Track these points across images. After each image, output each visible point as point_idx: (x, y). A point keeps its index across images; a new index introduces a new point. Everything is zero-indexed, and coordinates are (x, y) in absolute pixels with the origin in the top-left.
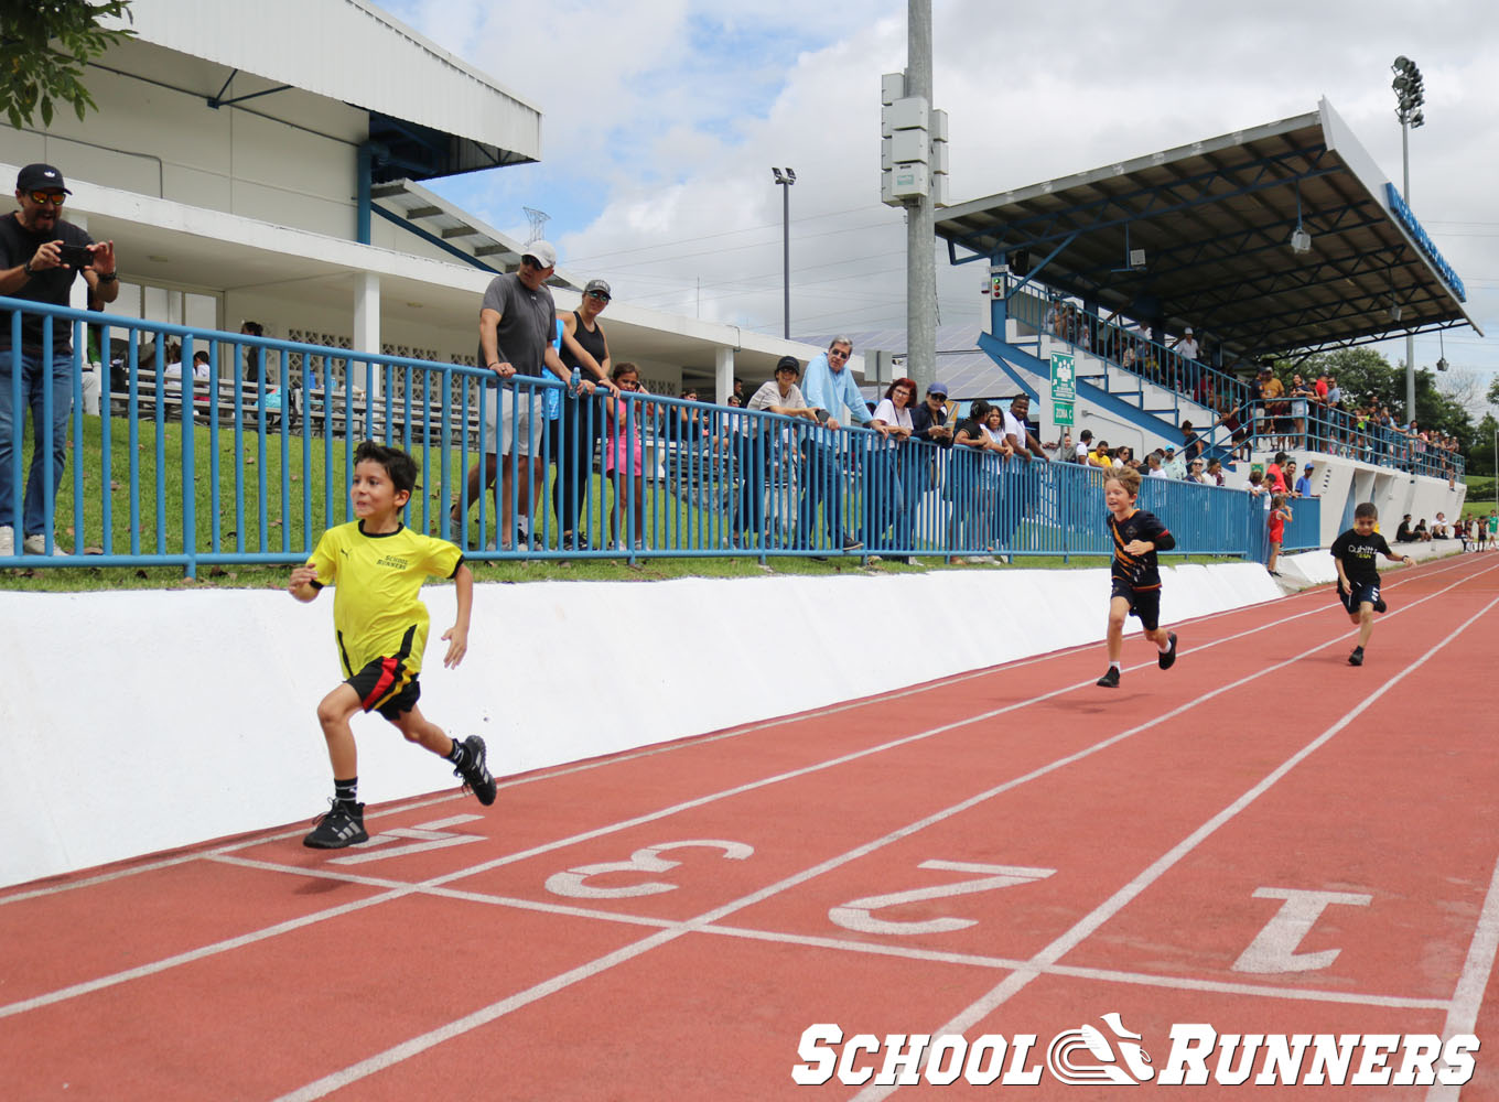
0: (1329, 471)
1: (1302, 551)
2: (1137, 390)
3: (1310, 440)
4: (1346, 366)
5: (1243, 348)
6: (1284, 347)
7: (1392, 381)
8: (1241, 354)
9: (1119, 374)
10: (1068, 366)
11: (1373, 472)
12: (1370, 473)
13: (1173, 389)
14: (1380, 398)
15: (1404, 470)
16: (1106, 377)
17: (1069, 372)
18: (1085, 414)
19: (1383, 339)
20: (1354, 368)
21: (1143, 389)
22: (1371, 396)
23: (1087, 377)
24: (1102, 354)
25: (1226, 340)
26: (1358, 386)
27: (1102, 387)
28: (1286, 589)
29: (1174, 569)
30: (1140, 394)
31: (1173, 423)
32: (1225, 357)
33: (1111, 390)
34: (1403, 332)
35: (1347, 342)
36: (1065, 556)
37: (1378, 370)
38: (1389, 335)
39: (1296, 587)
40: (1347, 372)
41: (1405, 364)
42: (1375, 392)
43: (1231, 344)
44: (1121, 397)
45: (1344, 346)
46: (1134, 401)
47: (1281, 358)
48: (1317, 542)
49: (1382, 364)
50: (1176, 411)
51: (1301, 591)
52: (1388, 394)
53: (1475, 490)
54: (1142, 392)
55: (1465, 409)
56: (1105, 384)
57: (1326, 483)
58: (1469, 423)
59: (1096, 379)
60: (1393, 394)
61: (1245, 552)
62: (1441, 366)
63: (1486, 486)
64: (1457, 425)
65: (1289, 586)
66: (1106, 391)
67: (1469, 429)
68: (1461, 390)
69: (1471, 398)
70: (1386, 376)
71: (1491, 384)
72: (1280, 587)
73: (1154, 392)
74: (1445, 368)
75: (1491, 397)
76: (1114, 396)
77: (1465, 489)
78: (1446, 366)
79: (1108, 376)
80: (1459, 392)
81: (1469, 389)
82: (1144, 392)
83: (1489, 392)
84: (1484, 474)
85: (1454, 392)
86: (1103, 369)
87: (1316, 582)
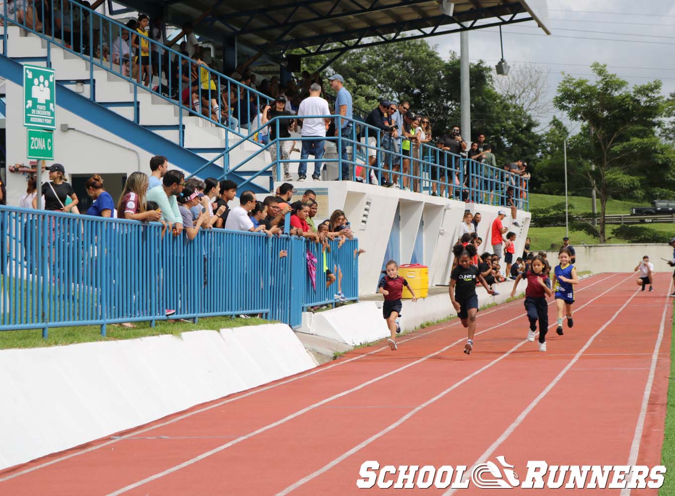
0: (368, 203)
1: (337, 305)
2: (131, 99)
4: (389, 57)
6: (312, 41)
7: (443, 77)
9: (109, 79)
10: (47, 83)
11: (420, 203)
12: (417, 203)
13: (177, 98)
14: (429, 97)
16: (92, 82)
17: (48, 90)
18: (65, 129)
20: (397, 61)
21: (138, 100)
22: (419, 95)
23: (68, 82)
24: (87, 52)
25: (242, 32)
26: (402, 80)
27: (87, 94)
28: (318, 354)
29: (180, 336)
30: (136, 105)
32: (242, 56)
33: (99, 99)
35: (390, 37)
36: (44, 329)
37: (426, 62)
39: (331, 354)
40: (389, 65)
41: (458, 55)
42: (423, 90)
44: (111, 109)
46: (127, 113)
48: (356, 292)
49: (431, 55)
50: (181, 128)
51: (335, 358)
52: (437, 92)
53: (539, 215)
54: (138, 103)
55: (528, 113)
56: (91, 92)
57: (364, 219)
58: (534, 130)
59: (79, 84)
60: (443, 93)
61: (268, 310)
62: (501, 68)
63: (555, 208)
64: (521, 132)
65: (320, 352)
66: (92, 100)
67: (533, 137)
68: (524, 89)
69: (535, 99)
70: (436, 70)
71: (559, 87)
72: (310, 350)
73: (153, 102)
74: (505, 71)
75: (559, 102)
76: (103, 106)
77: (530, 217)
78: (506, 68)
79: (94, 81)
80: (523, 92)
81: (534, 89)
82: (140, 104)
83: (557, 97)
84: (551, 193)
85: (517, 91)
86: (88, 72)
87: (354, 345)
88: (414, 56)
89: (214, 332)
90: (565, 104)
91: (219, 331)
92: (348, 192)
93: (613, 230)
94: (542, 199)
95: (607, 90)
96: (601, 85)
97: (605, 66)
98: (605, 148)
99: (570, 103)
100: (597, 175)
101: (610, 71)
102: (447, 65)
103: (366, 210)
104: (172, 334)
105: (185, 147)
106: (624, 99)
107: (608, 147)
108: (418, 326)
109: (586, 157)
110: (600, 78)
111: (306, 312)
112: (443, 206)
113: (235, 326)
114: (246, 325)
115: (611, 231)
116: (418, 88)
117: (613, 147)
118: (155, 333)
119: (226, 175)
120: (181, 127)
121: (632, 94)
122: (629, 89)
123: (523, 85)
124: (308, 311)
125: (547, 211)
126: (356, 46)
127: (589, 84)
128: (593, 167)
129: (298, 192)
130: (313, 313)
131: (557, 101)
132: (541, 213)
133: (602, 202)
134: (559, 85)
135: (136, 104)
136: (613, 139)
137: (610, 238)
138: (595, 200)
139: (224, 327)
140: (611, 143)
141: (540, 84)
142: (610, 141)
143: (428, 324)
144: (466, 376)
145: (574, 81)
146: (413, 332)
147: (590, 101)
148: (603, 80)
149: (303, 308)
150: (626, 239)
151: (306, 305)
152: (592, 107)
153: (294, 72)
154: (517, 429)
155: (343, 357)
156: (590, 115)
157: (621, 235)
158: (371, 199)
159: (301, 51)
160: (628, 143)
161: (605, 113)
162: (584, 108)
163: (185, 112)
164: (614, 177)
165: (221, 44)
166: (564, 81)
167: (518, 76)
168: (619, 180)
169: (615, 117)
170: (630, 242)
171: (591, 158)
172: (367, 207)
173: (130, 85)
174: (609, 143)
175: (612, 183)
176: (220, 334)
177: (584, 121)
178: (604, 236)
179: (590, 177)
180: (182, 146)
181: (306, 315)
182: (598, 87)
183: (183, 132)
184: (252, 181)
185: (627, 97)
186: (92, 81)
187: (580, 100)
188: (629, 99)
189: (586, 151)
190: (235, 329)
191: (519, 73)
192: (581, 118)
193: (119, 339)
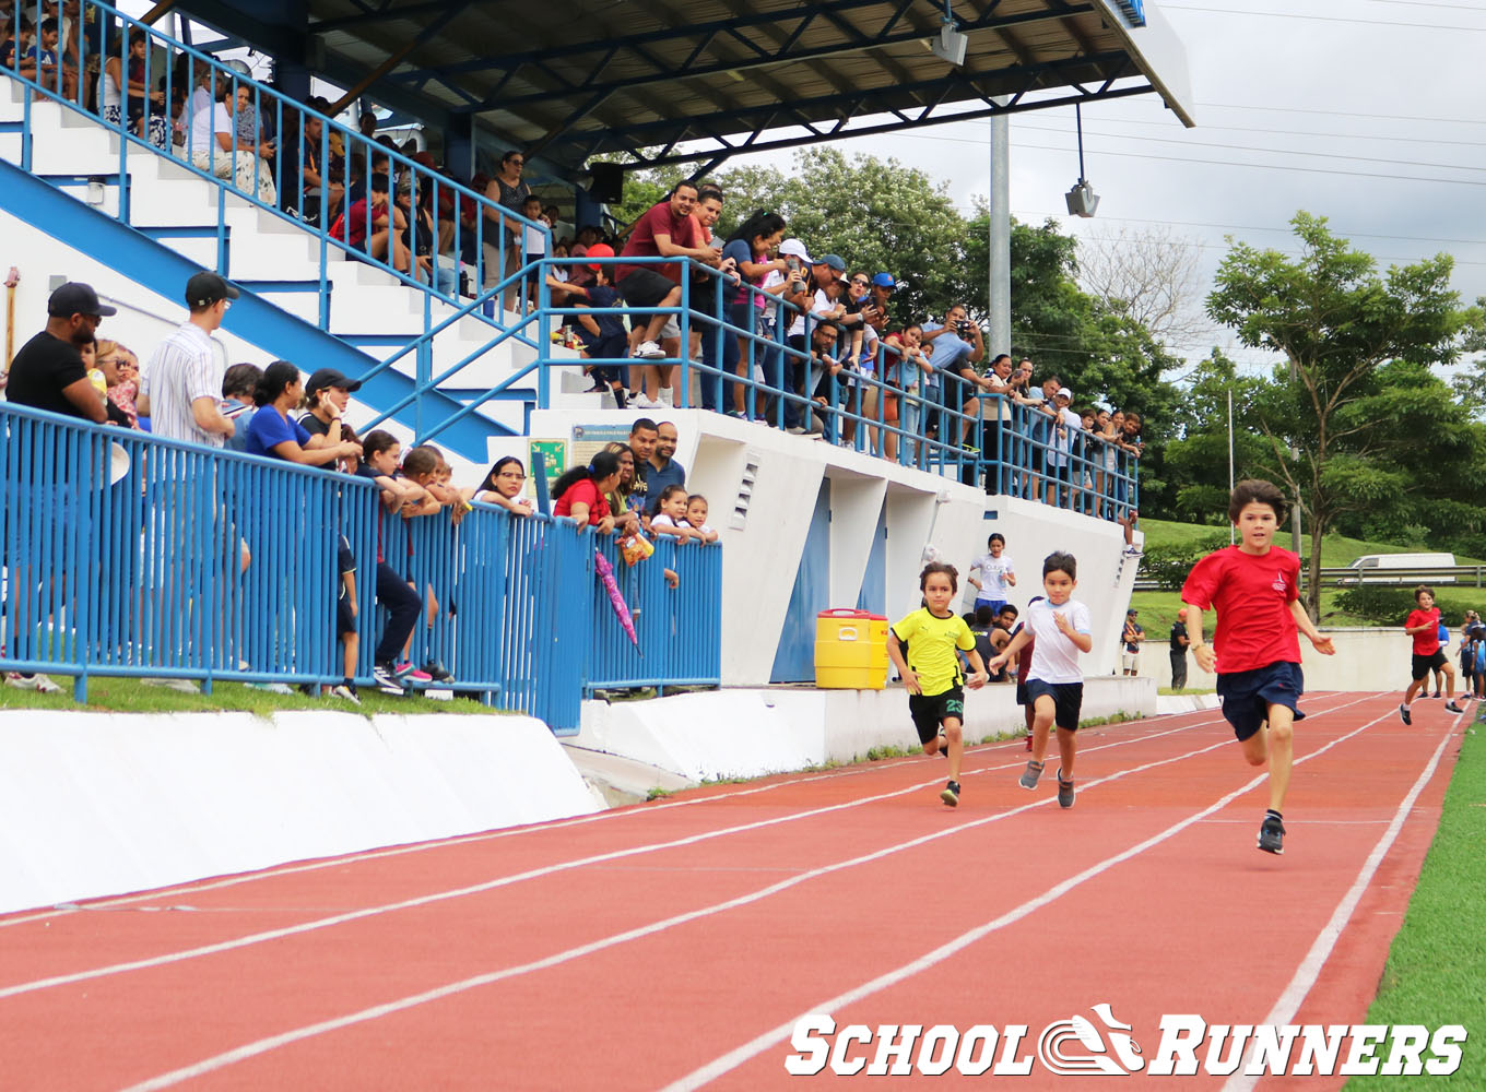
0: (750, 467)
1: (668, 691)
2: (214, 223)
3: (707, 381)
5: (538, 133)
6: (651, 135)
7: (962, 255)
8: (530, 148)
9: (162, 175)
11: (878, 480)
12: (868, 481)
15: (967, 477)
16: (123, 180)
19: (923, 121)
20: (858, 216)
21: (227, 223)
22: (905, 293)
23: (69, 179)
25: (487, 106)
27: (111, 207)
30: (222, 233)
31: (313, 319)
33: (137, 220)
34: (979, 104)
35: (825, 127)
38: (940, 110)
39: (642, 788)
40: (840, 226)
42: (915, 285)
43: (499, 117)
44: (165, 242)
45: (819, 137)
46: (203, 252)
47: (644, 164)
48: (715, 670)
49: (936, 206)
50: (322, 287)
51: (651, 799)
52: (948, 289)
53: (1169, 560)
54: (228, 229)
55: (1155, 339)
56: (120, 202)
57: (742, 503)
58: (1165, 376)
59: (94, 184)
60: (960, 293)
61: (497, 685)
62: (1077, 202)
63: (1206, 544)
64: (1136, 381)
65: (618, 786)
66: (122, 221)
67: (1166, 392)
68: (1144, 286)
69: (1170, 309)
70: (948, 239)
71: (1219, 271)
72: (593, 783)
73: (262, 228)
74: (1088, 207)
75: (1220, 307)
76: (146, 235)
77: (1142, 543)
78: (1089, 201)
79: (129, 176)
80: (1140, 293)
81: (1166, 287)
82: (232, 230)
83: (1214, 294)
84: (1201, 521)
85: (1128, 290)
86: (117, 158)
87: (702, 777)
88: (895, 207)
89: (359, 719)
90: (1233, 310)
91: (369, 718)
92: (703, 434)
93: (1338, 596)
94: (1180, 532)
95: (1325, 276)
96: (1315, 266)
97: (1323, 221)
98: (1323, 406)
99: (1243, 308)
100: (1303, 472)
101: (1333, 234)
102: (973, 228)
103: (746, 482)
104: (252, 711)
105: (333, 330)
106: (1367, 297)
107: (1329, 406)
108: (862, 752)
109: (1278, 429)
110: (1310, 250)
111: (592, 701)
112: (933, 494)
113: (411, 712)
114: (440, 711)
115: (1334, 599)
116: (903, 279)
117: (1340, 406)
118: (210, 706)
119: (423, 393)
120: (323, 284)
121: (1386, 288)
122: (1380, 276)
123: (1141, 278)
124: (598, 697)
125: (1189, 550)
126: (749, 147)
127: (1285, 263)
128: (1296, 455)
129: (587, 433)
130: (609, 703)
131: (1214, 301)
132: (1174, 555)
133: (1314, 537)
134: (1220, 266)
135: (221, 231)
136: (1340, 388)
137: (1330, 615)
138: (1300, 536)
139: (385, 711)
140: (1335, 398)
141: (1179, 275)
142: (1334, 393)
143: (886, 753)
144: (949, 827)
145: (1253, 257)
146: (849, 765)
147: (1292, 303)
148: (1318, 253)
149: (584, 689)
150: (1367, 619)
151: (590, 684)
152: (1293, 317)
153: (608, 202)
154: (1042, 908)
155: (671, 797)
156: (1290, 337)
157: (1355, 609)
158: (758, 459)
159: (625, 158)
160: (1377, 398)
161: (1324, 331)
162: (1274, 318)
163: (335, 251)
164: (1344, 473)
165: (439, 131)
166: (1232, 258)
167: (1131, 255)
168: (1354, 480)
169: (1342, 338)
170: (1374, 625)
171: (1292, 433)
172: (749, 476)
173: (211, 191)
174: (1330, 399)
175: (1340, 487)
176: (373, 724)
177: (1277, 349)
178: (1317, 608)
179: (1288, 474)
180: (323, 328)
181: (589, 707)
182: (1308, 269)
183: (329, 296)
184: (478, 410)
185: (1373, 293)
186: (123, 178)
187: (1267, 300)
188: (1377, 298)
189: (1281, 417)
190: (409, 717)
191: (1134, 250)
192: (1270, 343)
193: (118, 711)
